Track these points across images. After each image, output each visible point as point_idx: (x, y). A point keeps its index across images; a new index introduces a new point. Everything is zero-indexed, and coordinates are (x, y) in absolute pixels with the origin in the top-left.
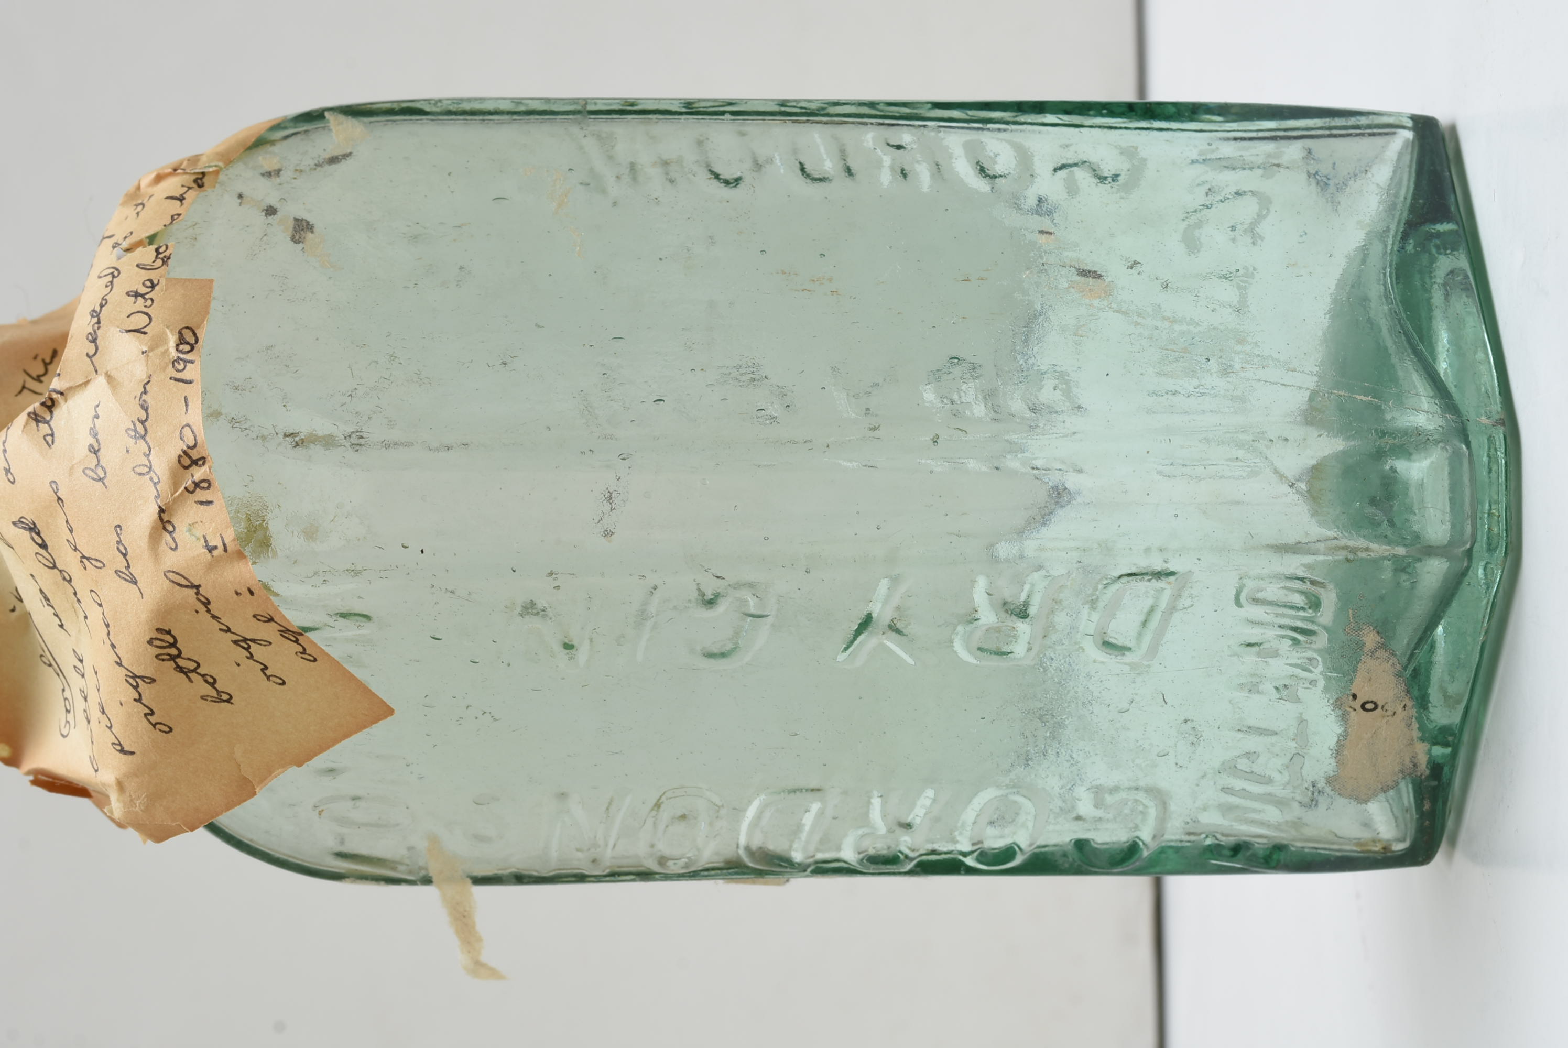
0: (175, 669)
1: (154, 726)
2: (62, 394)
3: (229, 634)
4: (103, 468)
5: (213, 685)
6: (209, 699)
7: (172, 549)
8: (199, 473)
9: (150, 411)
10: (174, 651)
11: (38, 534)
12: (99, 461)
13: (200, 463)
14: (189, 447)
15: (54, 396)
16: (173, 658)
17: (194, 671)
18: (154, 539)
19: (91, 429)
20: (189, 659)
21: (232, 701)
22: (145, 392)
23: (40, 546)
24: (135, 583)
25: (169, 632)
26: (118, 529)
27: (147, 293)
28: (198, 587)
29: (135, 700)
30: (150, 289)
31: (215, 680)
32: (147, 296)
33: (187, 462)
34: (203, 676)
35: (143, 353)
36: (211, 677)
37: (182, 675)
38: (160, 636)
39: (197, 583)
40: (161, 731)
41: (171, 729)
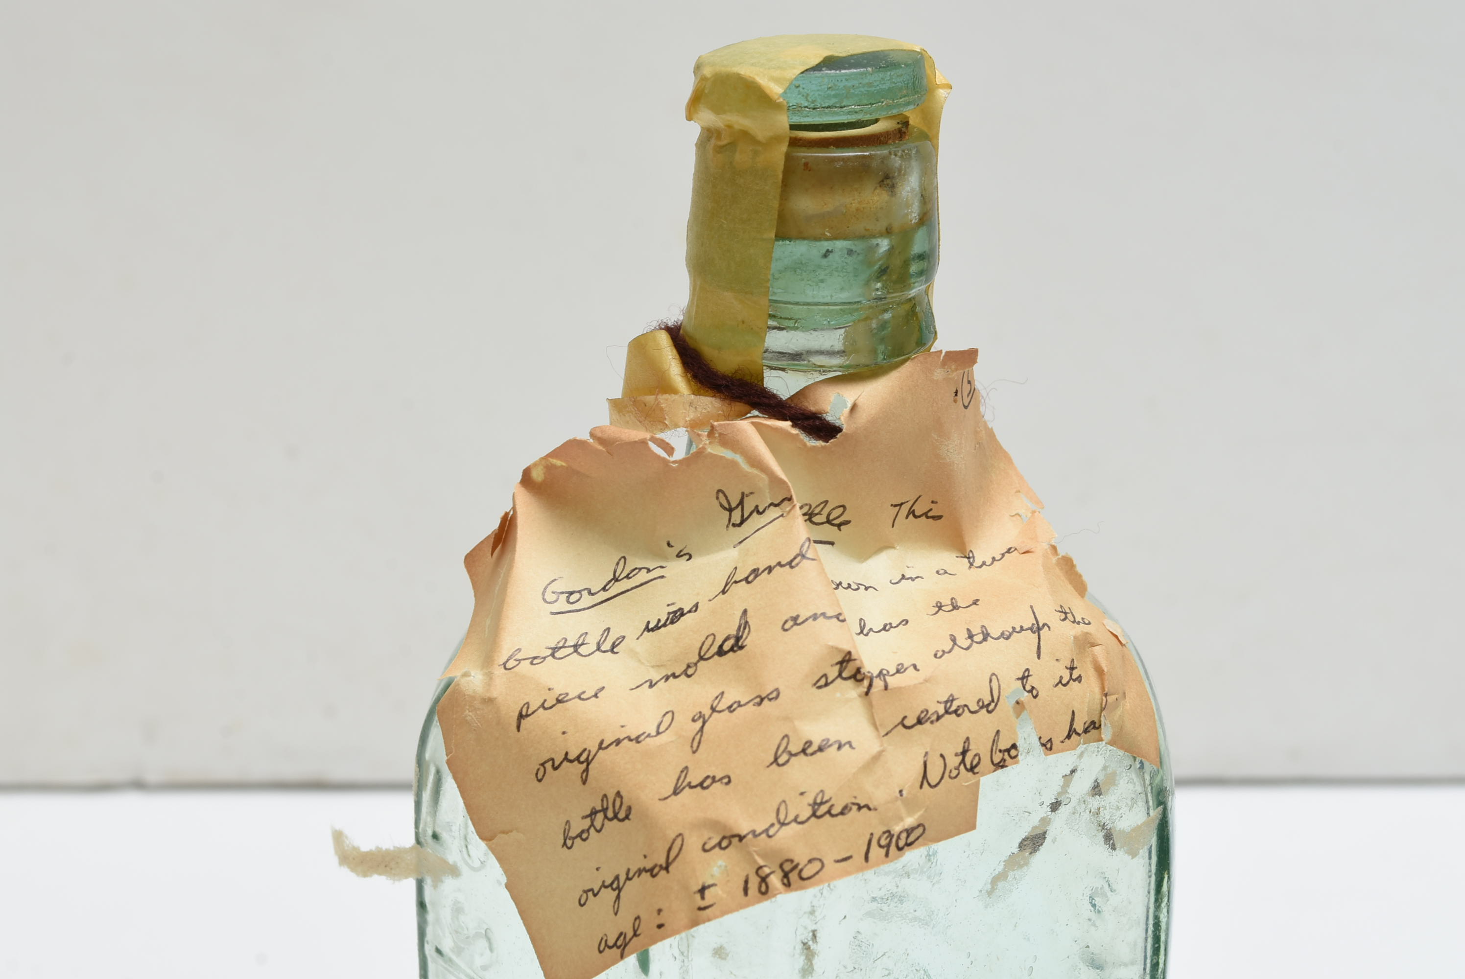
0: (594, 808)
1: (543, 765)
2: (867, 693)
3: (624, 875)
4: (787, 761)
5: (580, 835)
6: (567, 827)
7: (704, 844)
8: (775, 880)
9: (840, 817)
10: (610, 814)
11: (732, 649)
12: (796, 755)
13: (785, 881)
14: (801, 871)
15: (866, 683)
16: (604, 809)
17: (592, 825)
18: (714, 825)
19: (828, 740)
20: (603, 825)
21: (565, 847)
22: (860, 808)
23: (721, 646)
24: (675, 793)
25: (627, 817)
26: (726, 780)
27: (965, 766)
28: (667, 869)
29: (567, 754)
30: (968, 766)
31: (584, 840)
32: (962, 767)
33: (787, 867)
34: (588, 830)
35: (901, 791)
36: (587, 838)
37: (588, 812)
38: (624, 808)
39: (670, 869)
40: (538, 770)
41: (540, 781)
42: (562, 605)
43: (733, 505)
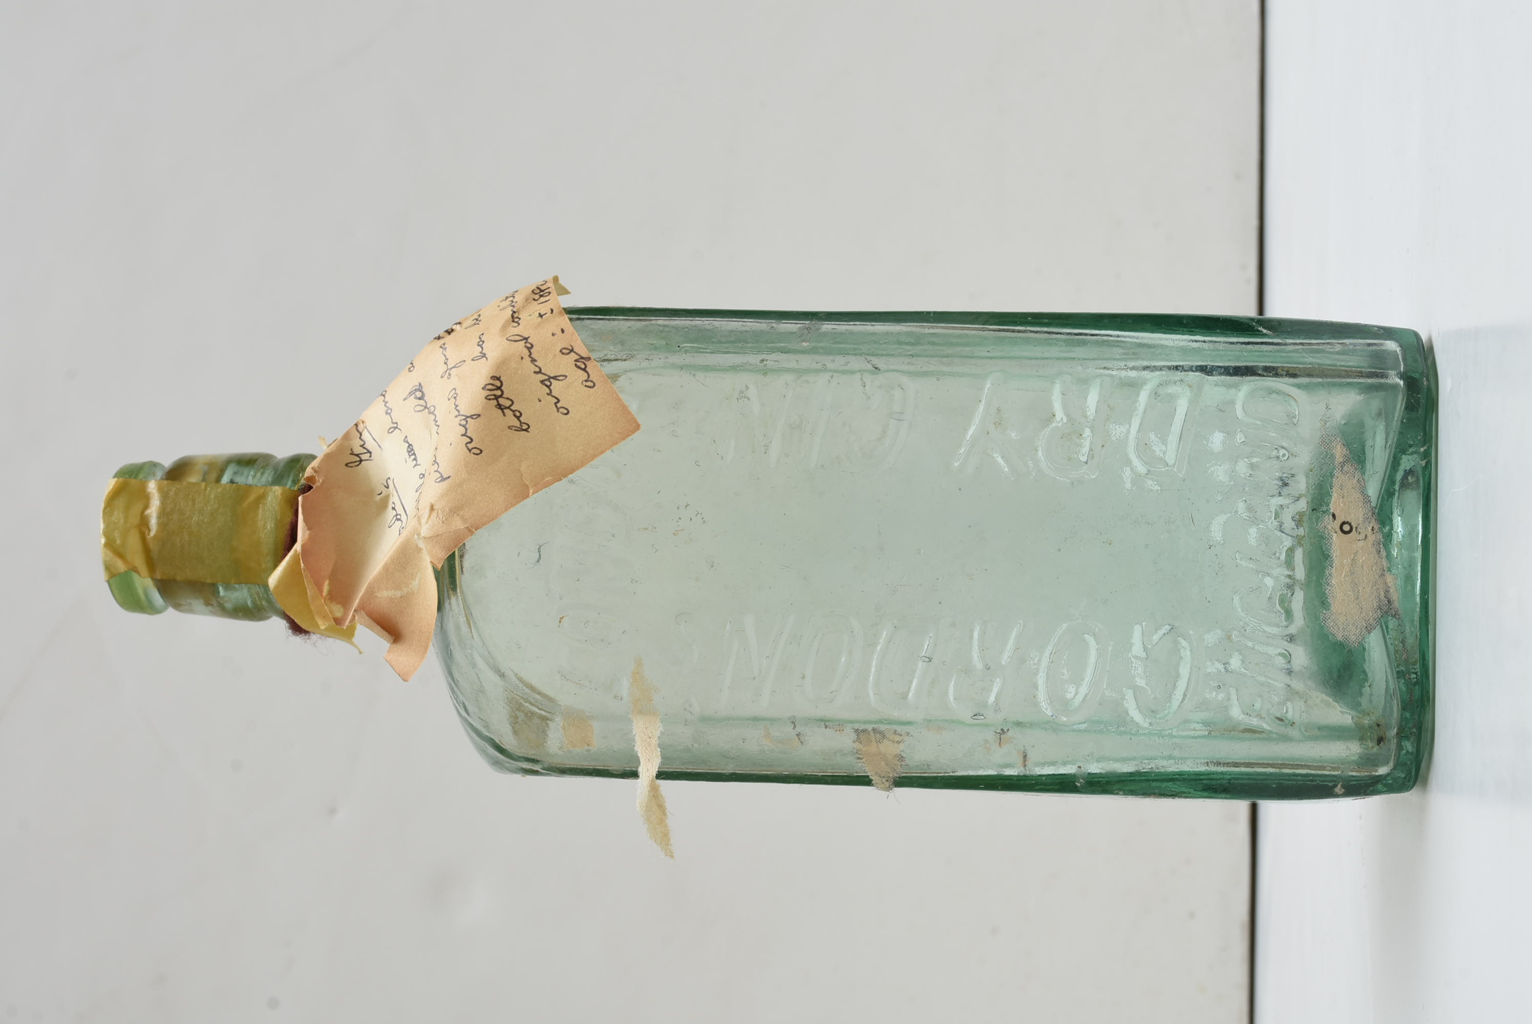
0: (496, 406)
1: (470, 451)
3: (540, 375)
5: (518, 418)
6: (514, 428)
7: (515, 326)
10: (498, 393)
16: (497, 398)
17: (509, 408)
18: (504, 328)
20: (508, 399)
21: (529, 430)
24: (485, 357)
25: (498, 379)
28: (526, 339)
29: (462, 436)
31: (521, 414)
34: (513, 411)
36: (519, 412)
37: (500, 411)
38: (492, 382)
39: (527, 337)
40: (474, 454)
41: (481, 451)
43: (358, 459)
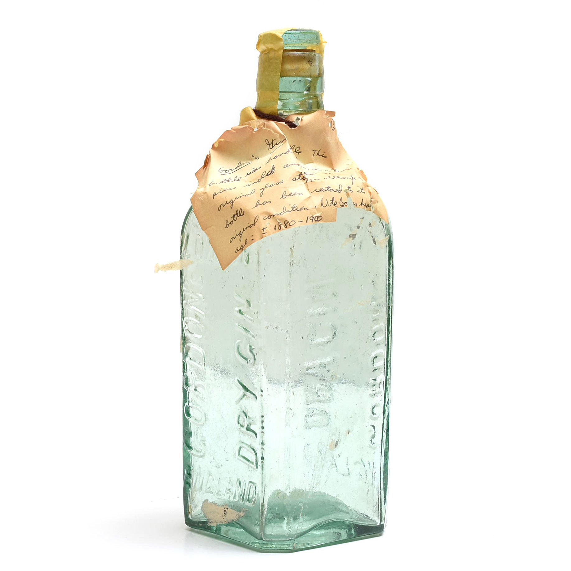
0: (234, 214)
1: (220, 206)
2: (306, 182)
3: (243, 231)
4: (286, 197)
5: (230, 223)
6: (227, 222)
7: (264, 218)
8: (283, 226)
9: (300, 211)
10: (239, 215)
11: (270, 174)
12: (288, 196)
13: (285, 226)
14: (290, 223)
15: (306, 180)
16: (237, 214)
17: (234, 219)
18: (266, 213)
19: (296, 193)
20: (237, 218)
21: (226, 228)
22: (305, 209)
23: (267, 174)
24: (256, 206)
25: (243, 214)
26: (269, 202)
27: (333, 204)
28: (254, 225)
29: (227, 202)
30: (334, 204)
32: (332, 204)
33: (286, 223)
34: (233, 221)
35: (316, 207)
36: (232, 223)
37: (233, 216)
38: (242, 212)
39: (255, 225)
40: (219, 208)
41: (219, 210)
42: (224, 173)
43: (270, 143)
